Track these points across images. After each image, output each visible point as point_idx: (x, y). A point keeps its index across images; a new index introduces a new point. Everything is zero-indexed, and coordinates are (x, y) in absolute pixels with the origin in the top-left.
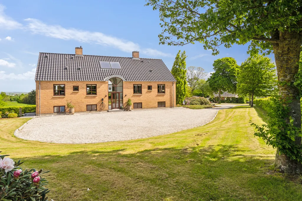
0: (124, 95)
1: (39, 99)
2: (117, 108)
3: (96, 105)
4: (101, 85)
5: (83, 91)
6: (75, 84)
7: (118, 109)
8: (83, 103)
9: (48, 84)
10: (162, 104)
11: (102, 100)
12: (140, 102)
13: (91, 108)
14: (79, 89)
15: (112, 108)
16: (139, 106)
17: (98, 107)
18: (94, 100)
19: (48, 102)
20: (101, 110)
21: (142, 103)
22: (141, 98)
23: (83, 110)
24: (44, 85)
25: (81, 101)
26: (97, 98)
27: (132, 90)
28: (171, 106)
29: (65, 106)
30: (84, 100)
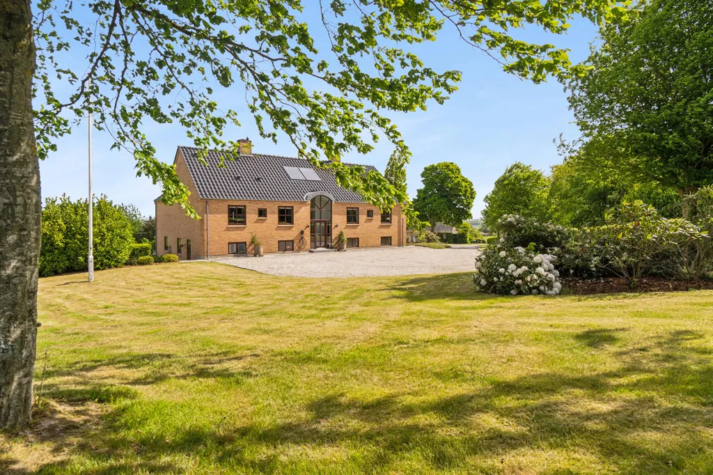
0: (333, 225)
1: (207, 229)
2: (323, 247)
3: (293, 241)
4: (301, 208)
5: (273, 218)
6: (261, 206)
7: (325, 249)
8: (273, 237)
9: (221, 204)
10: (386, 241)
11: (302, 232)
12: (355, 236)
13: (285, 246)
14: (268, 213)
15: (315, 247)
16: (354, 243)
17: (295, 245)
18: (290, 234)
19: (219, 236)
20: (300, 249)
21: (358, 239)
22: (357, 230)
23: (273, 250)
24: (213, 206)
25: (271, 234)
26: (294, 229)
27: (345, 218)
28: (400, 244)
29: (245, 243)
30: (275, 233)
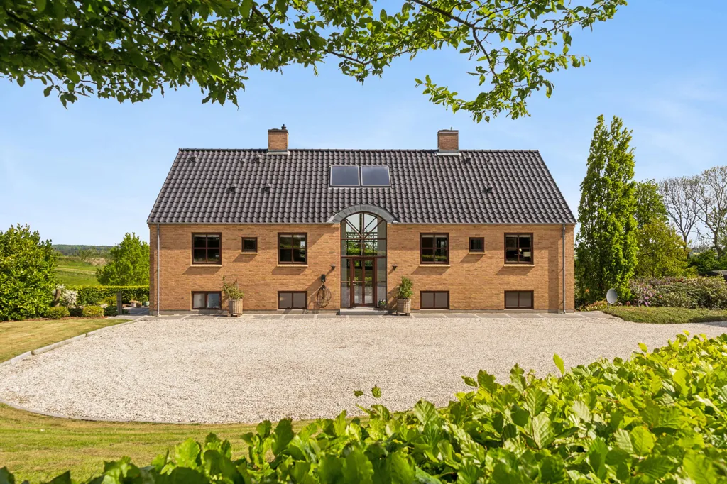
0: (389, 266)
1: (157, 270)
2: (369, 305)
3: (306, 292)
4: (320, 235)
5: (267, 256)
6: (247, 233)
7: (371, 309)
8: (268, 285)
9: (180, 231)
10: (519, 300)
11: (323, 277)
12: (440, 288)
13: (292, 302)
14: (259, 245)
15: (353, 305)
16: (437, 301)
17: (309, 298)
18: (300, 280)
19: (177, 281)
20: (318, 308)
21: (448, 292)
22: (444, 276)
23: (269, 306)
24: (168, 235)
25: (264, 279)
26: (307, 272)
27: (416, 254)
28: (555, 307)
29: (220, 292)
30: (269, 278)
